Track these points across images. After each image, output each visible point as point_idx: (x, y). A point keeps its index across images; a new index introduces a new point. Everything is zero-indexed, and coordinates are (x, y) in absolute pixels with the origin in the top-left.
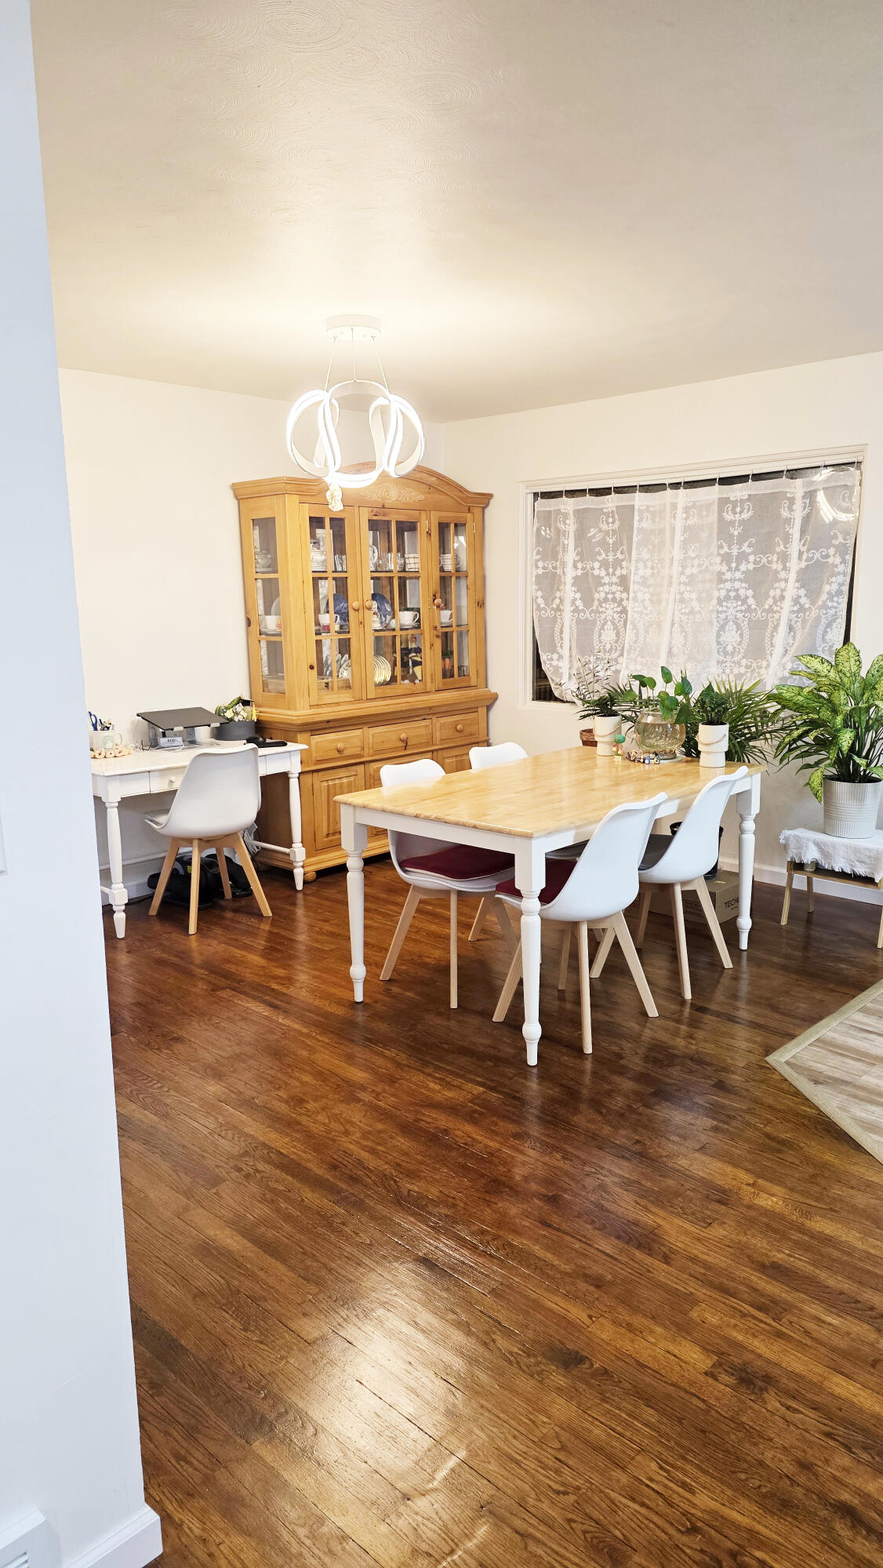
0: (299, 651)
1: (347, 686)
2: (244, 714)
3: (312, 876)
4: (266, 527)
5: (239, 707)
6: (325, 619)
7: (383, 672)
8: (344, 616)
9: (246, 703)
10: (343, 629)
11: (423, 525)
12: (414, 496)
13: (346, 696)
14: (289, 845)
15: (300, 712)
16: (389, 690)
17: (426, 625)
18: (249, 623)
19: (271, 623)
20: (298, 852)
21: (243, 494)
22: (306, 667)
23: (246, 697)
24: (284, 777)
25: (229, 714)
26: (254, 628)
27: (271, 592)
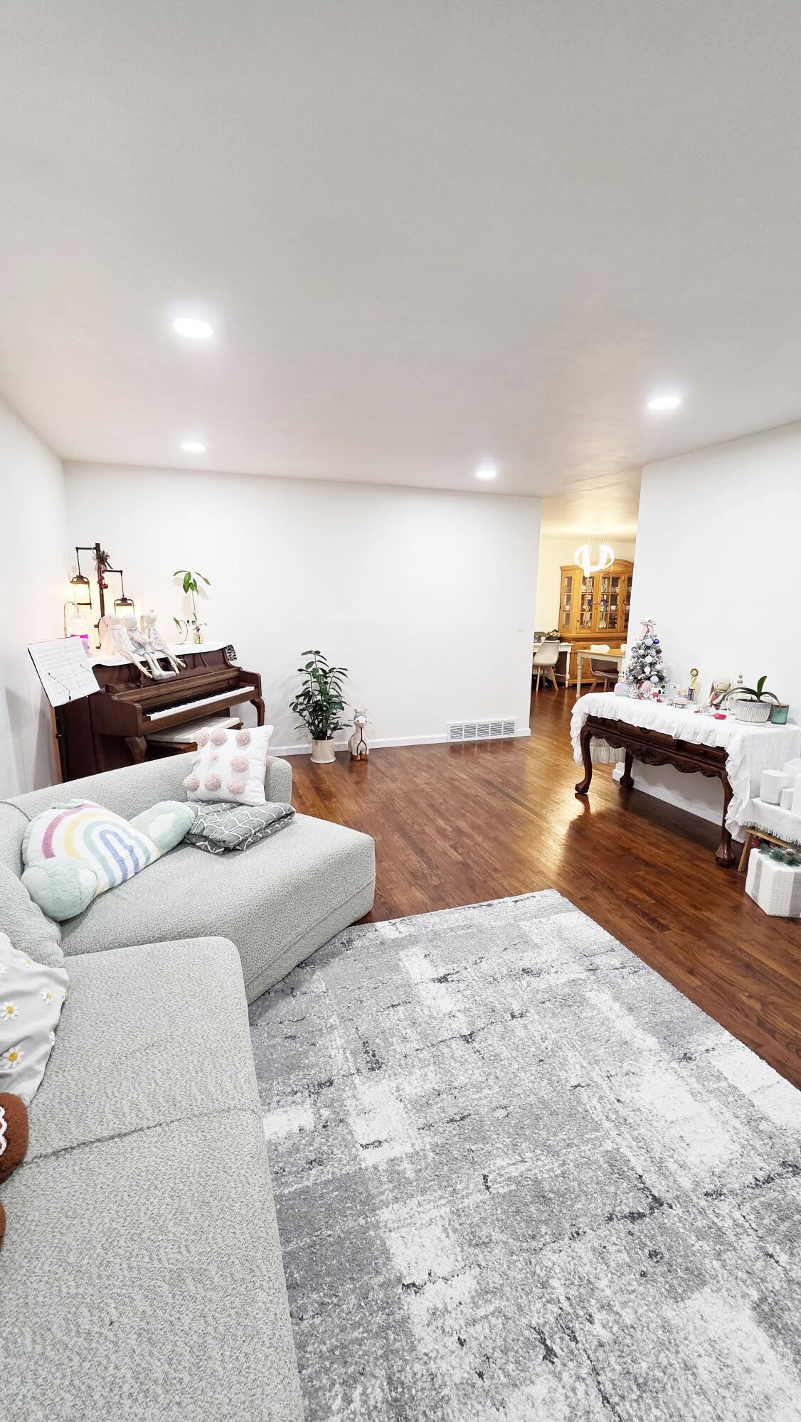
0: (575, 616)
1: (590, 627)
2: (555, 634)
3: (571, 685)
4: (570, 579)
5: (555, 632)
6: (584, 607)
7: (602, 625)
8: (591, 606)
9: (557, 631)
10: (590, 610)
11: (623, 578)
12: (619, 569)
13: (589, 631)
14: (565, 674)
15: (573, 634)
16: (604, 630)
17: (619, 610)
18: (561, 607)
19: (568, 608)
20: (568, 676)
21: (563, 569)
22: (576, 621)
23: (557, 630)
24: (566, 653)
25: (551, 634)
26: (563, 609)
27: (569, 598)
